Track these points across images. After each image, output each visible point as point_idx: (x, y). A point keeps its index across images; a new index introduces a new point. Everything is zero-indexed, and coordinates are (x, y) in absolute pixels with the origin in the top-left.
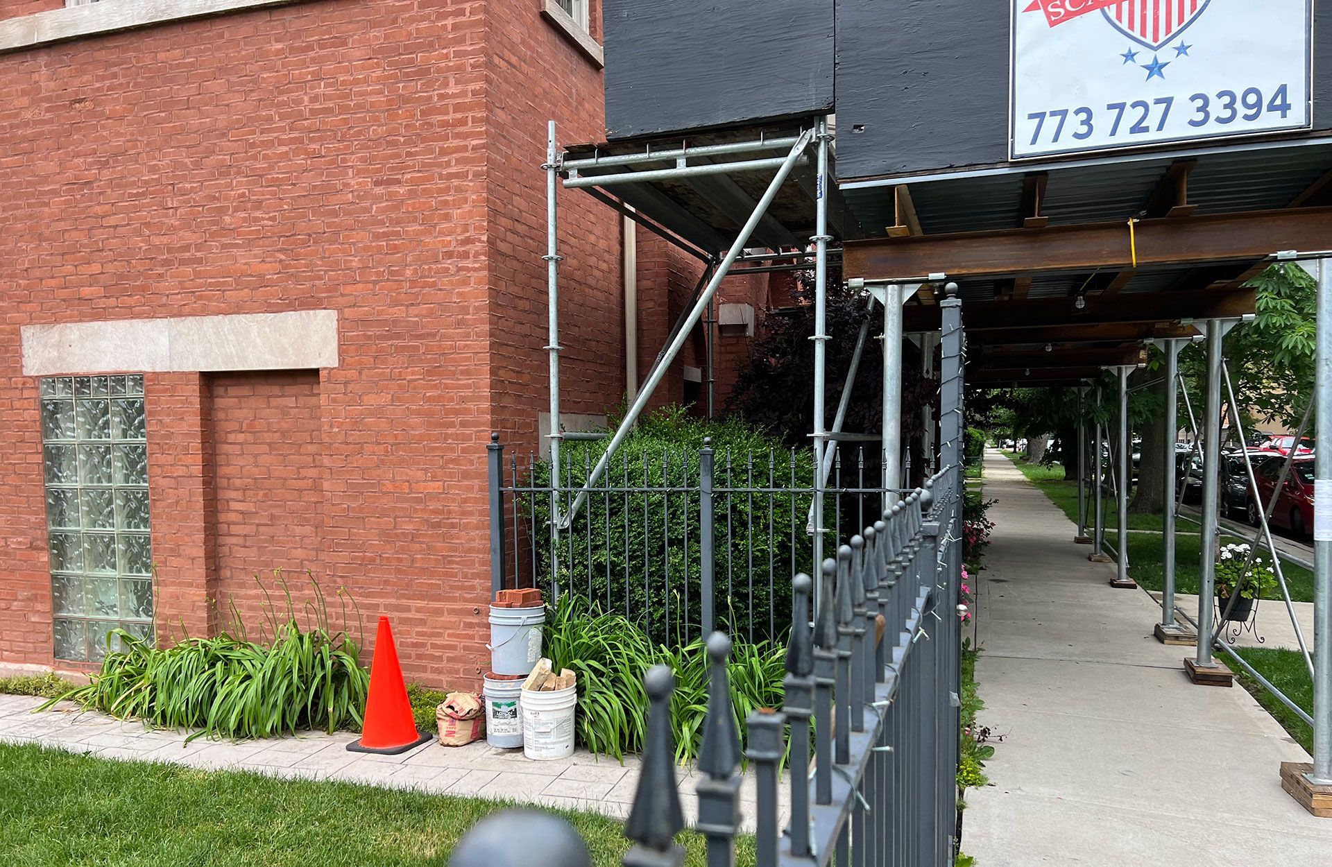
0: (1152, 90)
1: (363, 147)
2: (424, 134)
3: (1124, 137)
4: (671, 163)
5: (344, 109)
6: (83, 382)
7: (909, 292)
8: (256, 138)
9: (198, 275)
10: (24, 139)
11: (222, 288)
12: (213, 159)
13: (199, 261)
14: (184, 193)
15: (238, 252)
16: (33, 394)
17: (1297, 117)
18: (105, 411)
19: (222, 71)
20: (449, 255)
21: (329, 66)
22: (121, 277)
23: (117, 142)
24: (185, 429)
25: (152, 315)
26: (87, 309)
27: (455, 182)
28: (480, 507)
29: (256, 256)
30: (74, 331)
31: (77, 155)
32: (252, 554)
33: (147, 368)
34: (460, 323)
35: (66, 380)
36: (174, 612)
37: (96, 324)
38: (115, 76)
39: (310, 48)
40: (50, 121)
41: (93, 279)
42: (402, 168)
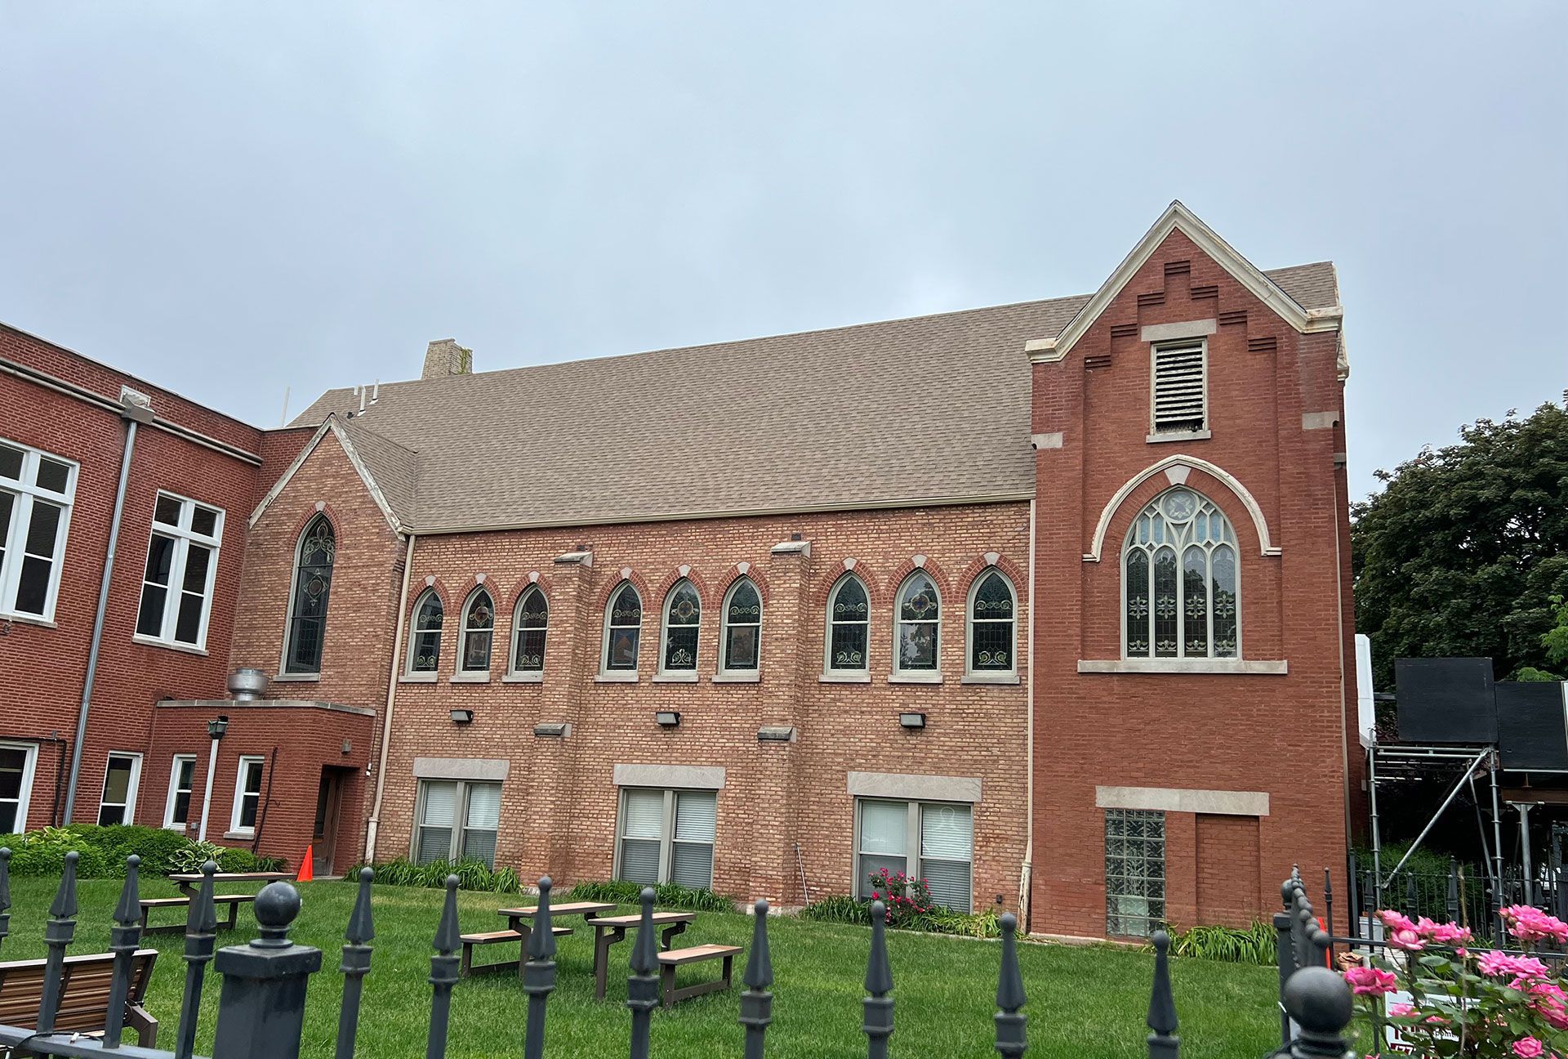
1: (1283, 731)
2: (1313, 729)
4: (1427, 752)
5: (1274, 715)
6: (1127, 812)
7: (1529, 808)
8: (1229, 722)
9: (1196, 773)
10: (1104, 708)
12: (1207, 727)
13: (1198, 767)
14: (1190, 739)
15: (1218, 765)
16: (1101, 815)
18: (1140, 826)
19: (1213, 694)
20: (1326, 776)
21: (1267, 698)
22: (1154, 770)
23: (1155, 716)
24: (1187, 836)
25: (1170, 787)
26: (1135, 782)
27: (1328, 749)
28: (1341, 877)
29: (1228, 768)
30: (1127, 790)
31: (1133, 718)
32: (1216, 892)
33: (1167, 809)
34: (1330, 803)
35: (1118, 810)
36: (1177, 916)
37: (1139, 788)
38: (1155, 689)
39: (1257, 691)
40: (1117, 703)
41: (1139, 770)
42: (1302, 741)
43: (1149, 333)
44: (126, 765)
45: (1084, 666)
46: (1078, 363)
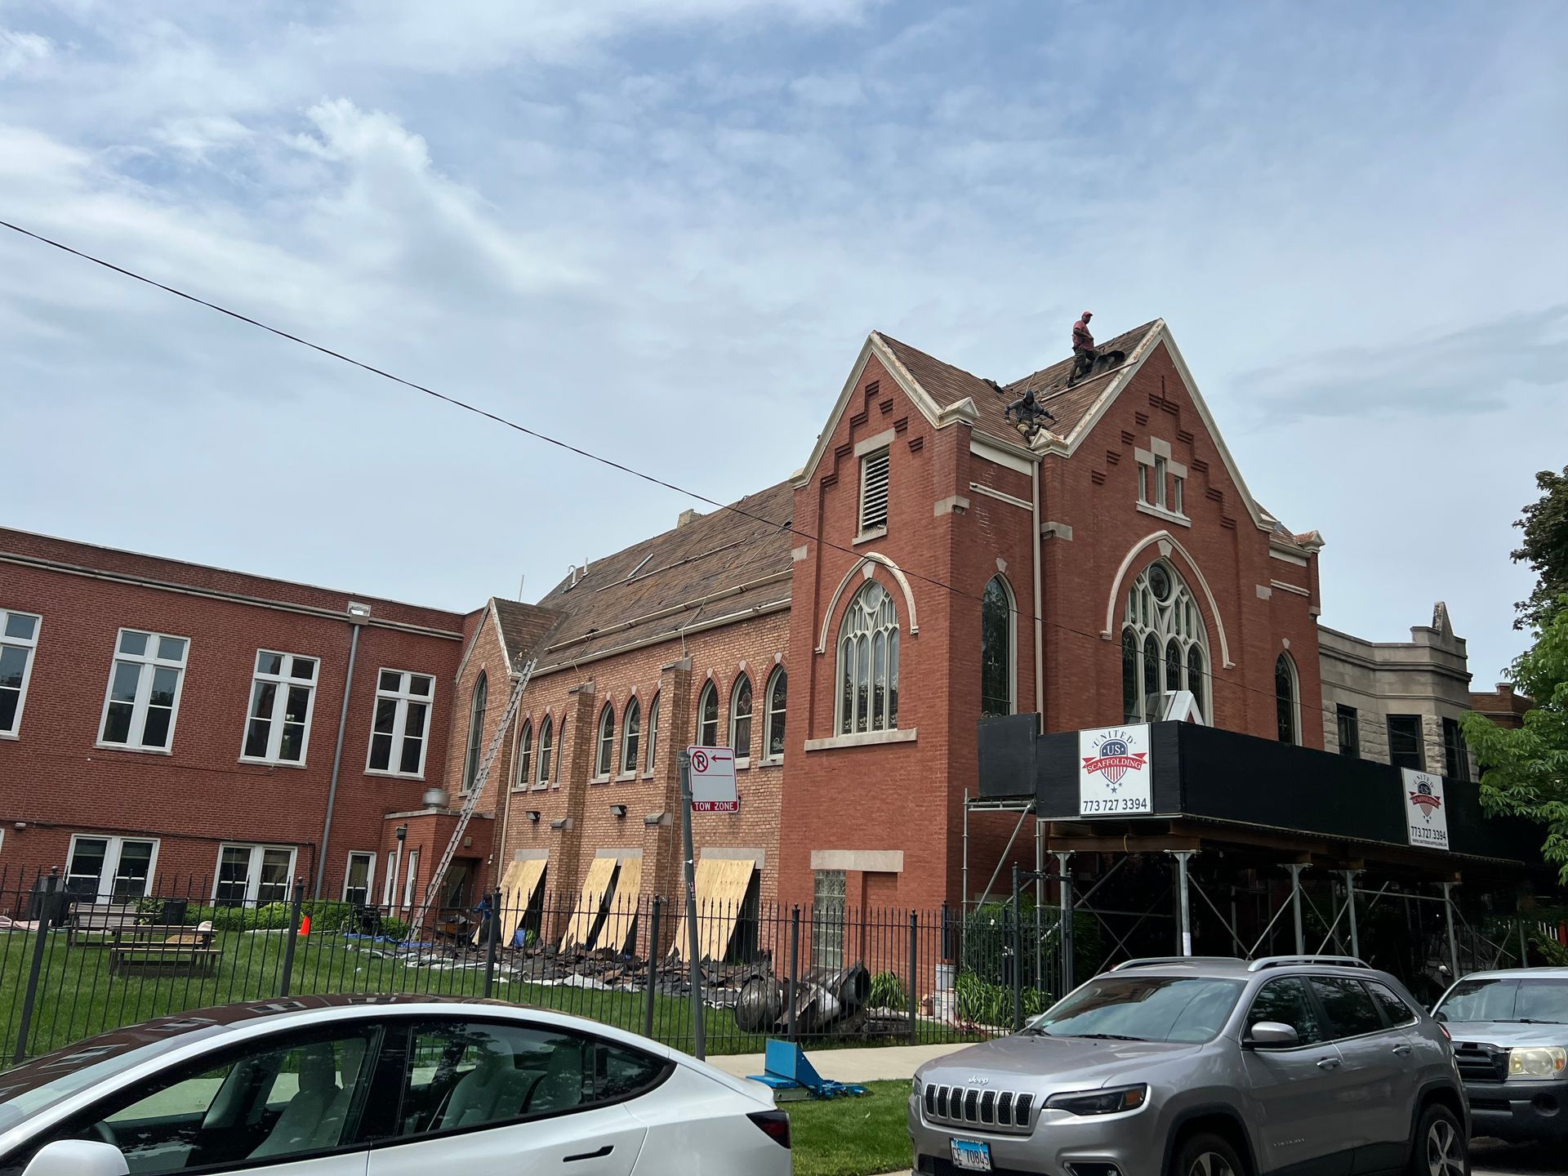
0: (1113, 797)
1: (913, 793)
2: (930, 790)
3: (1107, 811)
5: (909, 779)
6: (827, 872)
8: (884, 787)
9: (864, 835)
10: (818, 782)
11: (870, 840)
12: (872, 793)
13: (865, 830)
14: (862, 805)
15: (876, 827)
16: (813, 876)
17: (1148, 809)
18: (834, 885)
20: (936, 833)
21: (905, 764)
22: (842, 834)
23: (844, 785)
24: (857, 893)
25: (849, 849)
26: (831, 845)
27: (938, 807)
29: (881, 829)
30: (827, 853)
31: (833, 788)
33: (847, 869)
34: (938, 858)
35: (822, 871)
37: (833, 851)
38: (846, 762)
39: (900, 757)
40: (825, 776)
41: (834, 834)
42: (924, 801)
43: (860, 449)
44: (366, 860)
45: (809, 745)
46: (818, 484)
